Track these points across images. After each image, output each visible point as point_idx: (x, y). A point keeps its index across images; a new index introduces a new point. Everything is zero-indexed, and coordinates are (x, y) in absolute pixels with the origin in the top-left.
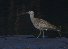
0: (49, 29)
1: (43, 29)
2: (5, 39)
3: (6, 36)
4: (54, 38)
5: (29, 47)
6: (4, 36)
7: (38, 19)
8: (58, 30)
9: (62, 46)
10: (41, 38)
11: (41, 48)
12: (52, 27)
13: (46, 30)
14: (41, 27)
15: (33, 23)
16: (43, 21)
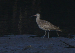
0: (51, 29)
1: (46, 30)
2: (10, 38)
3: (10, 36)
4: (53, 38)
5: (30, 46)
6: (8, 36)
7: (42, 20)
8: (60, 31)
9: (60, 45)
10: (42, 37)
11: (41, 46)
12: (54, 28)
13: (49, 30)
14: (45, 28)
15: (38, 24)
16: (46, 22)
